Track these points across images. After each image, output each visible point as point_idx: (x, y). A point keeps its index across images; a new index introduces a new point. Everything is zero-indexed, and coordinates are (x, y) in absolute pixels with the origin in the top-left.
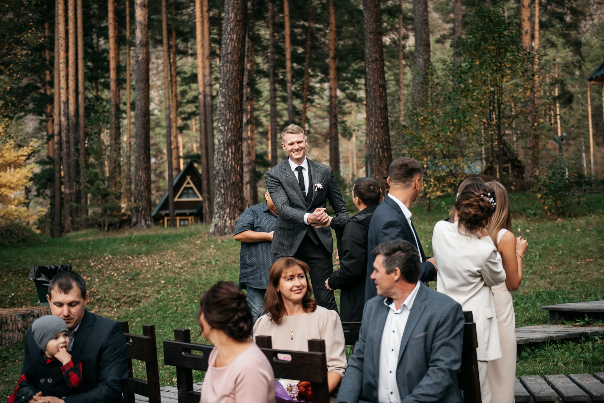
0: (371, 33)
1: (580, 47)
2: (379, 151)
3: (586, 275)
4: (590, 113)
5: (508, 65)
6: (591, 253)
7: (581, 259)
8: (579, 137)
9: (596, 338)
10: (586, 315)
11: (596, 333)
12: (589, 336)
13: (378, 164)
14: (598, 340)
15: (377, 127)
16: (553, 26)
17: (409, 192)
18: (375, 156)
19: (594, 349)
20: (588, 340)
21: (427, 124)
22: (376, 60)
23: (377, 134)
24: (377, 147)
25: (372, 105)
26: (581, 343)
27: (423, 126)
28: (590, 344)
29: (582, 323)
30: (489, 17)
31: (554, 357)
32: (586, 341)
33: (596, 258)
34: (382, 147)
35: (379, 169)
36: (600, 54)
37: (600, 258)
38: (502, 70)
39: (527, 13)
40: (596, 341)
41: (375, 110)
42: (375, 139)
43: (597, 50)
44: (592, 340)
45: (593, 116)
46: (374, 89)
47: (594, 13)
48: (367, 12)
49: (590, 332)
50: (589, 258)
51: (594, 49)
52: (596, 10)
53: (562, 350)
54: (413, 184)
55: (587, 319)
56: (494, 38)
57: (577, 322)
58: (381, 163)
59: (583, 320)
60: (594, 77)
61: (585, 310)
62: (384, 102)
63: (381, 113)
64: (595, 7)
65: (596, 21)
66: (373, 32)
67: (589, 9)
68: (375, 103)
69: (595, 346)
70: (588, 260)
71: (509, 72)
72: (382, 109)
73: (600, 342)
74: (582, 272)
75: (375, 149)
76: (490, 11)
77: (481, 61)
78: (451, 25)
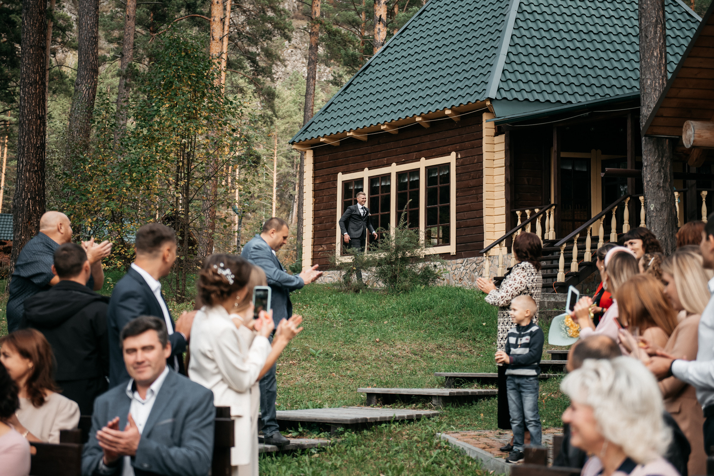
0: (31, 47)
1: (273, 99)
2: (28, 204)
3: (289, 380)
4: (275, 181)
5: (204, 114)
6: (294, 354)
7: (283, 360)
8: (260, 209)
9: (313, 451)
10: (300, 425)
11: (313, 446)
12: (305, 449)
13: (26, 220)
14: (314, 454)
15: (29, 171)
16: (242, 68)
17: (157, 264)
18: (23, 209)
19: (311, 463)
20: (304, 454)
21: (95, 174)
22: (36, 82)
23: (28, 180)
24: (26, 197)
25: (24, 141)
26: (297, 457)
27: (90, 176)
28: (306, 458)
29: (295, 434)
30: (186, 50)
31: (270, 472)
32: (301, 454)
33: (300, 360)
34: (33, 198)
35: (27, 227)
36: (292, 109)
37: (303, 360)
38: (196, 119)
39: (217, 48)
40: (312, 454)
41: (28, 149)
42: (24, 186)
43: (289, 104)
44: (308, 453)
45: (278, 185)
46: (29, 121)
47: (288, 59)
48: (28, 19)
49: (306, 444)
50: (292, 360)
51: (285, 102)
52: (291, 55)
53: (277, 464)
54: (161, 254)
55: (300, 430)
56: (190, 78)
57: (290, 433)
58: (30, 219)
59: (296, 430)
60: (297, 140)
61: (300, 419)
62: (41, 139)
63: (36, 154)
64: (289, 51)
65: (289, 68)
66: (34, 46)
67: (282, 52)
68: (29, 139)
69: (313, 460)
70: (291, 362)
71: (205, 122)
72: (38, 147)
73: (317, 455)
74: (284, 376)
75: (24, 201)
76: (187, 43)
77: (172, 103)
78: (114, 46)
